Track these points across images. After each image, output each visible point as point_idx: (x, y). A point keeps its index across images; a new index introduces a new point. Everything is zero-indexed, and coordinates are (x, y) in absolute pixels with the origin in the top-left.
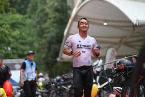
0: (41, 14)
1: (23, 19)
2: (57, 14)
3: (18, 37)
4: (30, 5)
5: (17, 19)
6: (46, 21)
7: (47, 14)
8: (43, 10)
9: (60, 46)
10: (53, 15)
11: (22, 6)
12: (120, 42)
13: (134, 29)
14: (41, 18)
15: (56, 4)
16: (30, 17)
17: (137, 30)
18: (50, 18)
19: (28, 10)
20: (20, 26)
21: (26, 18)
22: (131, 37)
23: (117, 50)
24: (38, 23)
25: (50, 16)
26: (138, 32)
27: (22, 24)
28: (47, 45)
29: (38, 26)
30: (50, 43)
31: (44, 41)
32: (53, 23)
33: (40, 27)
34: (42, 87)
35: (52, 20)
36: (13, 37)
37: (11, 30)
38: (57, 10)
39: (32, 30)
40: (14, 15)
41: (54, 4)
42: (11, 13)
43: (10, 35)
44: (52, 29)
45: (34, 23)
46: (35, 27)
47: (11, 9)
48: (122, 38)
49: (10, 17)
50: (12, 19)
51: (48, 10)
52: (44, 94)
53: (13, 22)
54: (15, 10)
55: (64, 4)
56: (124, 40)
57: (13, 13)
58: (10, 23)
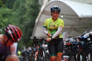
0: (22, 9)
1: (10, 12)
2: (32, 9)
3: (7, 23)
4: (15, 3)
5: (7, 12)
6: (25, 14)
7: (25, 9)
8: (23, 7)
9: (33, 30)
10: (29, 10)
11: (11, 4)
12: (71, 28)
13: (80, 21)
14: (22, 11)
15: (32, 3)
16: (15, 11)
17: (82, 21)
18: (28, 12)
19: (14, 6)
20: (9, 16)
21: (13, 11)
22: (78, 25)
23: (69, 33)
24: (20, 14)
25: (27, 10)
26: (83, 23)
27: (10, 15)
28: (25, 28)
29: (20, 16)
30: (27, 27)
31: (23, 26)
32: (30, 14)
33: (21, 17)
34: (20, 54)
35: (29, 13)
36: (4, 23)
37: (3, 18)
38: (32, 7)
39: (16, 19)
40: (5, 9)
41: (30, 3)
42: (3, 7)
43: (2, 21)
44: (28, 19)
45: (17, 14)
46: (18, 17)
47: (3, 5)
48: (72, 26)
49: (2, 10)
50: (3, 11)
51: (26, 7)
52: (22, 59)
53: (4, 13)
54: (5, 5)
55: (37, 3)
56: (73, 27)
57: (4, 8)
58: (2, 14)
